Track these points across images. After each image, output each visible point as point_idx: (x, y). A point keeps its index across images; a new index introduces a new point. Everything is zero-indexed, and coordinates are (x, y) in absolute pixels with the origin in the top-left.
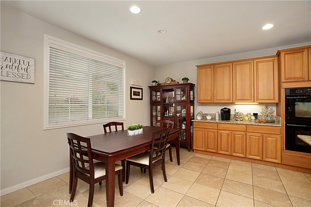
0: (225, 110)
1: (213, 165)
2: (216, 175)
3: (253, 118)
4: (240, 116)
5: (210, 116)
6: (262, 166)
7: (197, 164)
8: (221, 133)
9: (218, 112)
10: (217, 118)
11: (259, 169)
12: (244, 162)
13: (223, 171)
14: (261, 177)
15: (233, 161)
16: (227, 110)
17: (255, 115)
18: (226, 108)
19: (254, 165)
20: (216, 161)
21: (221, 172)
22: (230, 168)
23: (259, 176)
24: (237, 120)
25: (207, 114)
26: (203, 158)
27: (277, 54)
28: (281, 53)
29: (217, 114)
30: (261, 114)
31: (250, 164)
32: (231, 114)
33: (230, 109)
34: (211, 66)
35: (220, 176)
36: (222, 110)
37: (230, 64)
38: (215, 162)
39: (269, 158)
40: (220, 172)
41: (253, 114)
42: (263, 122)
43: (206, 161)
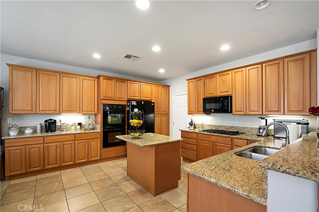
0: (50, 121)
1: (44, 184)
2: (54, 190)
3: (79, 127)
4: (66, 126)
5: (31, 129)
6: (88, 166)
7: (21, 191)
8: (49, 146)
9: (40, 124)
10: (39, 131)
11: (87, 169)
12: (74, 169)
13: (58, 184)
14: (91, 174)
15: (62, 172)
16: (53, 121)
17: (80, 124)
18: (51, 120)
19: (82, 168)
20: (45, 178)
21: (58, 186)
22: (64, 178)
23: (89, 174)
24: (63, 131)
25: (25, 128)
26: (24, 182)
27: (97, 77)
28: (101, 77)
29: (39, 127)
30: (85, 124)
31: (79, 168)
32: (57, 125)
33: (56, 120)
34: (32, 70)
35: (58, 190)
36: (46, 121)
37: (57, 74)
38: (44, 180)
39: (92, 158)
40: (56, 186)
41: (77, 124)
42: (87, 130)
43: (31, 184)
